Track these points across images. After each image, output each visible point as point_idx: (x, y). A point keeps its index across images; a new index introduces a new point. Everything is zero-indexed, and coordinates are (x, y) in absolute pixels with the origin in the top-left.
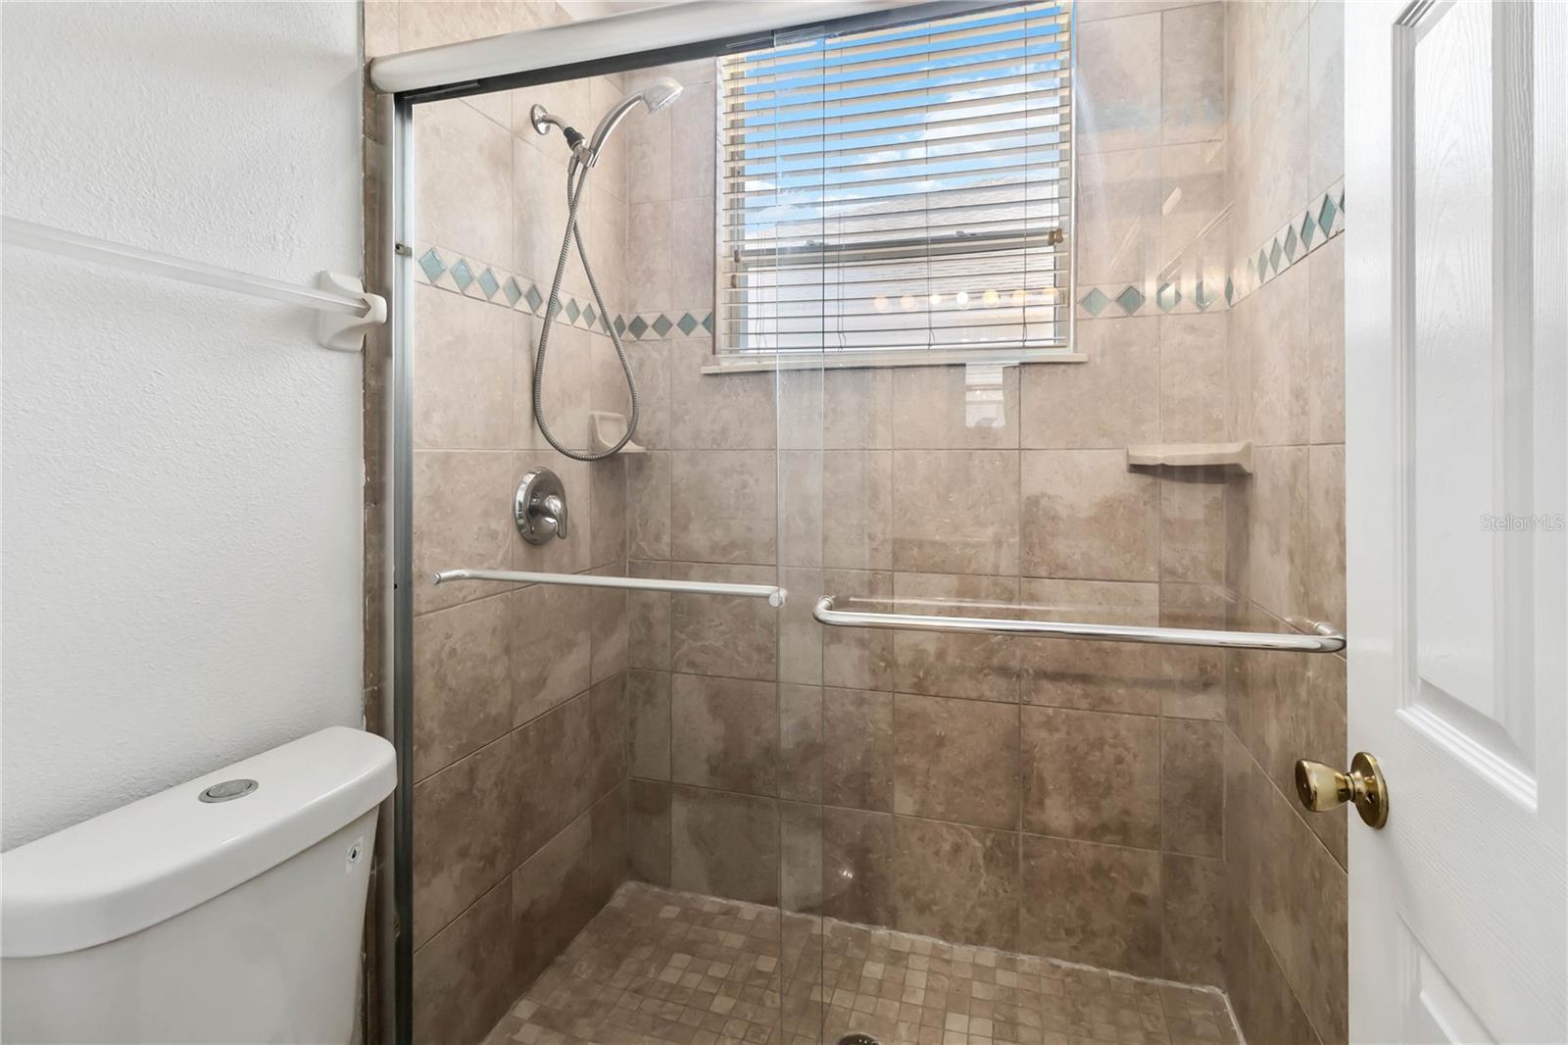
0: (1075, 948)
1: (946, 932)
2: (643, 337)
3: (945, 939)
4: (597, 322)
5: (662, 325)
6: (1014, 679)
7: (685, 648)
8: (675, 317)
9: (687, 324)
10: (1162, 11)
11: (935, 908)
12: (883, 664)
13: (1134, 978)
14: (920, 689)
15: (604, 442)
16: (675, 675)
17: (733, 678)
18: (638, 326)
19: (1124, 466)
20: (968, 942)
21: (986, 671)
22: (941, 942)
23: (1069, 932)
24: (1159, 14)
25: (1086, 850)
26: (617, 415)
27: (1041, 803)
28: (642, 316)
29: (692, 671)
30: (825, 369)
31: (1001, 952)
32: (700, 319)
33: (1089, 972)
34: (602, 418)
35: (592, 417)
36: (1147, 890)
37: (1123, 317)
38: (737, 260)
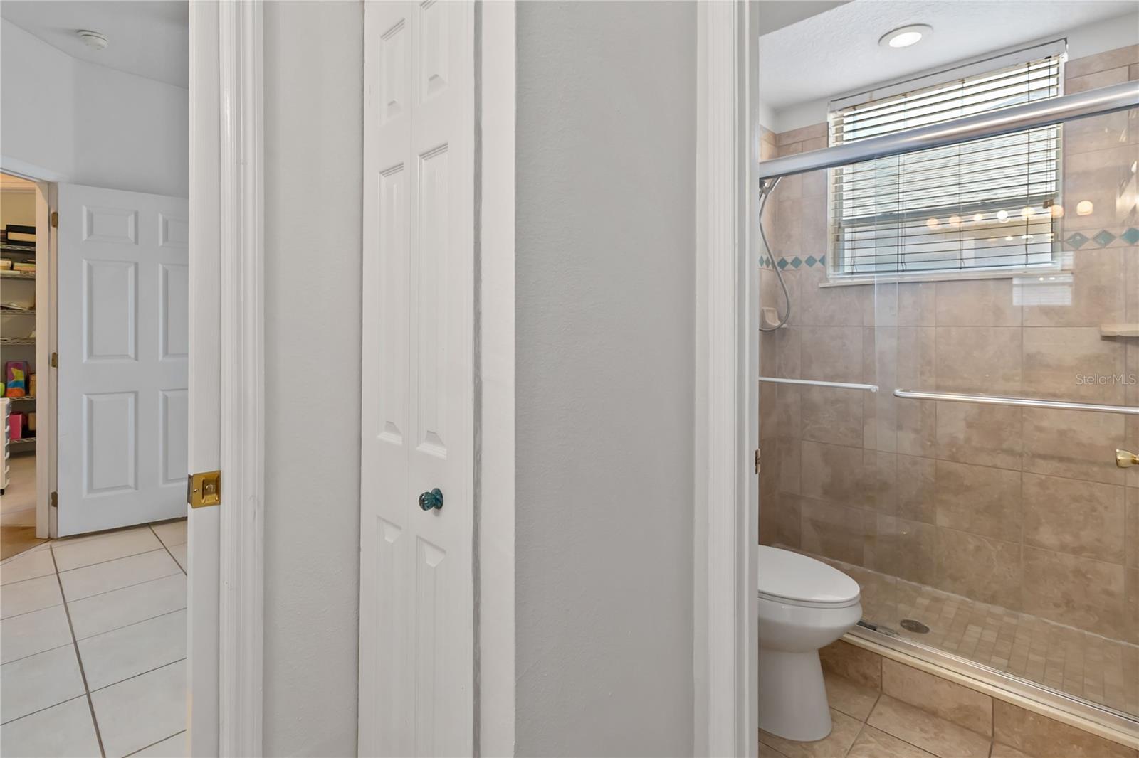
0: (1061, 615)
1: (970, 594)
2: (785, 269)
3: (969, 598)
4: (770, 265)
5: (796, 262)
6: (1018, 457)
7: (809, 427)
8: (804, 258)
9: (811, 261)
10: (1129, 66)
11: (963, 580)
12: (929, 443)
13: (1104, 638)
14: (954, 459)
15: (770, 323)
16: (803, 442)
17: (836, 445)
18: (783, 263)
19: (1099, 337)
20: (985, 601)
21: (999, 451)
22: (967, 599)
23: (1057, 605)
24: (1127, 68)
25: (1070, 561)
26: (772, 309)
27: (1036, 529)
28: (785, 258)
29: (813, 440)
30: (899, 283)
31: (1008, 611)
32: (818, 259)
33: (1073, 630)
34: (768, 311)
35: (763, 311)
36: (1113, 588)
37: (1098, 249)
38: (839, 227)
